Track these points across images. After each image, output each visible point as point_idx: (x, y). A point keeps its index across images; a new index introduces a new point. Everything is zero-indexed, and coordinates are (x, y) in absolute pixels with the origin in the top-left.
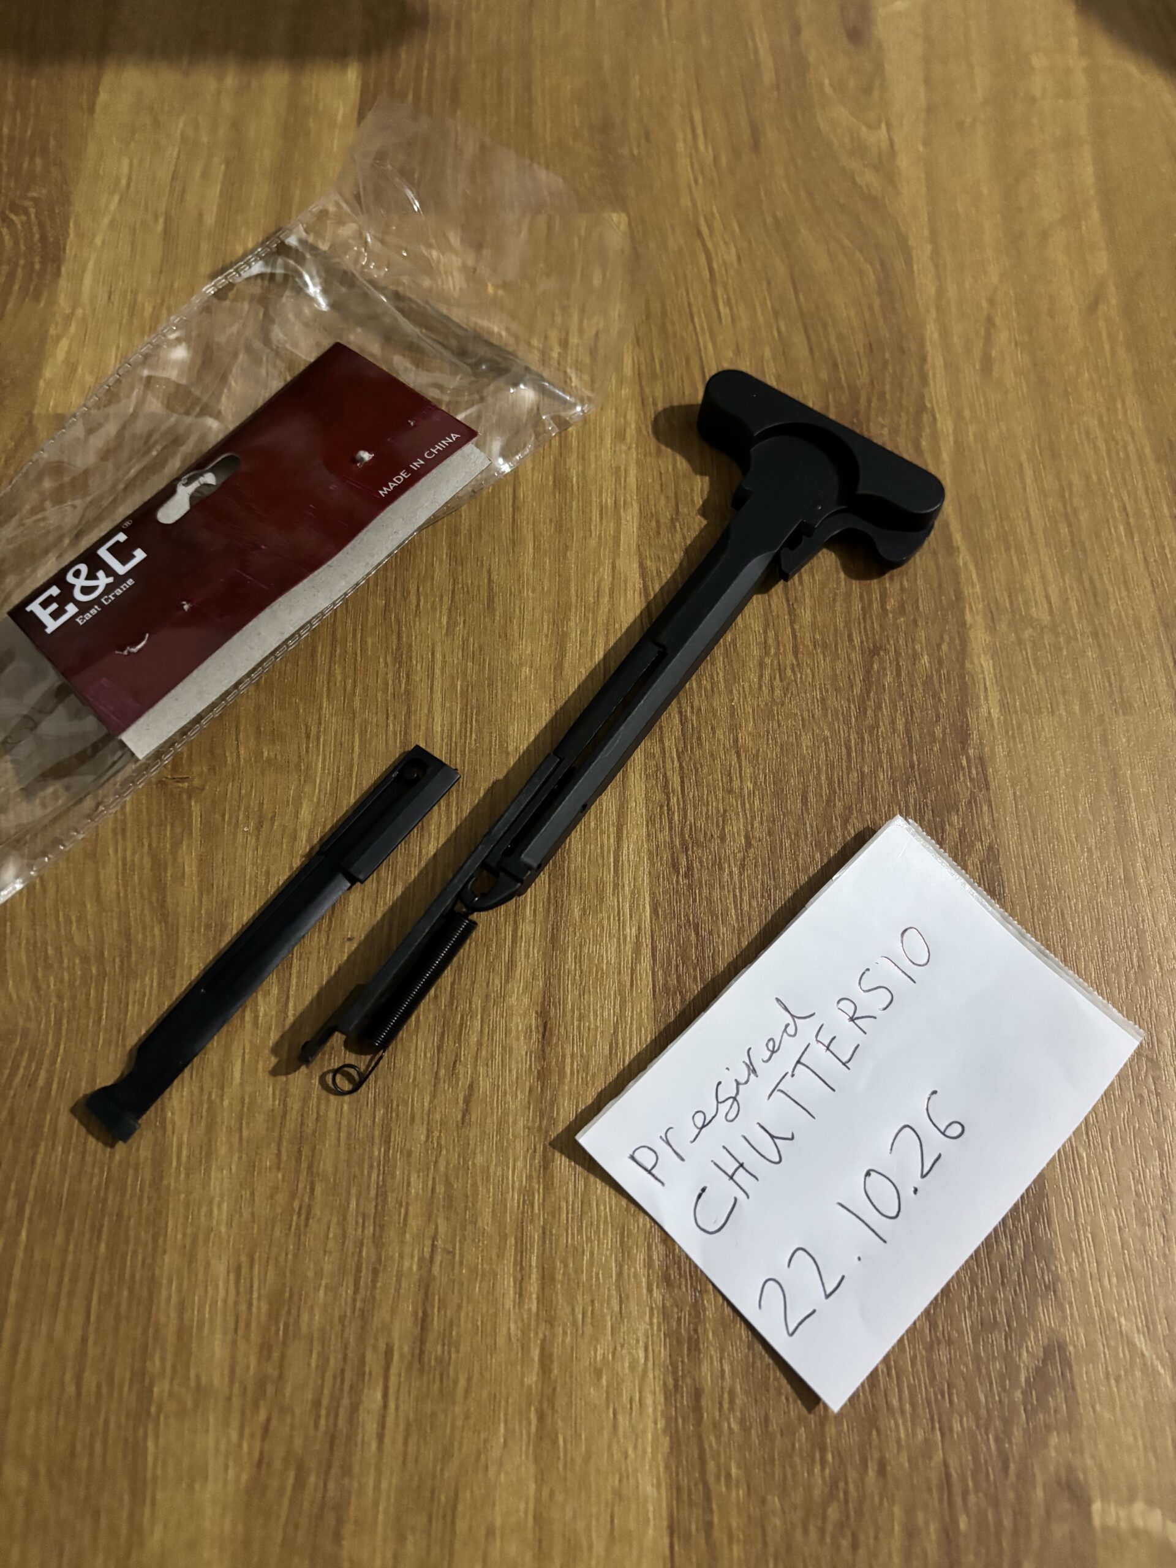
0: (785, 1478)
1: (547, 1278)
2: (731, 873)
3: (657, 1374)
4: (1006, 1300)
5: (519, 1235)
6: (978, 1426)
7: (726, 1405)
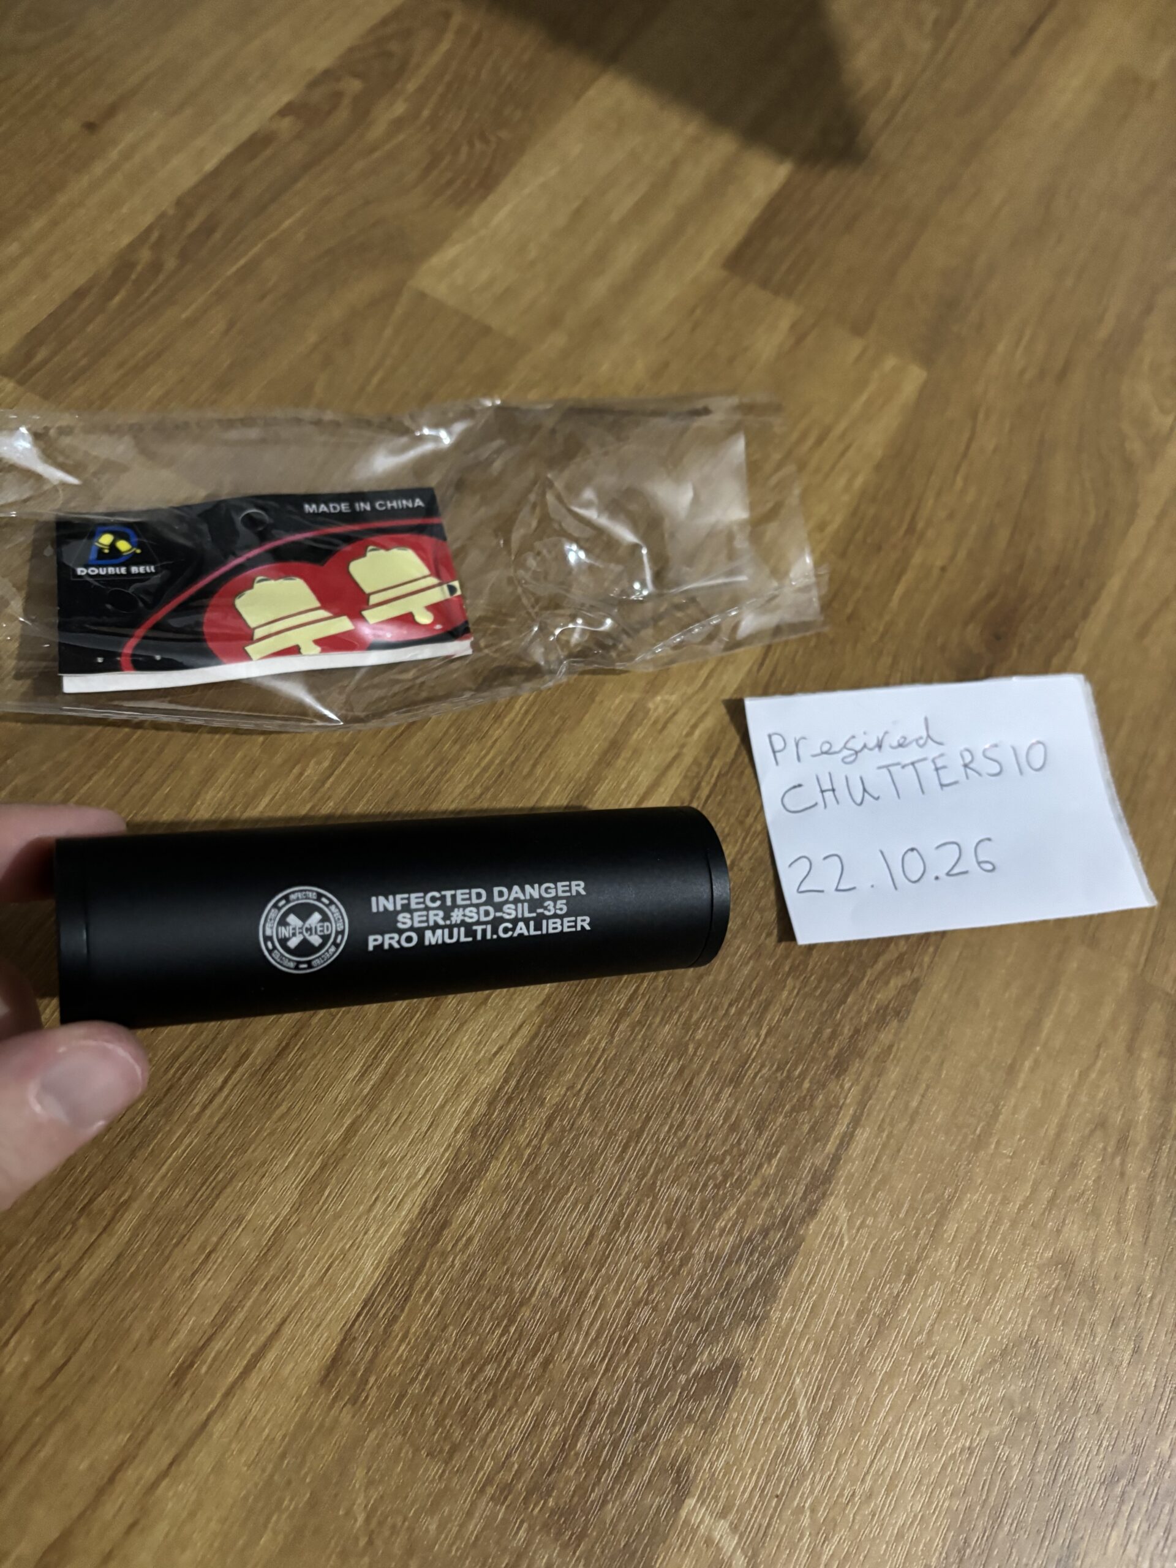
0: (470, 1323)
1: (388, 1077)
3: (424, 1191)
4: (717, 1308)
5: (389, 1033)
6: (637, 1381)
7: (460, 1245)
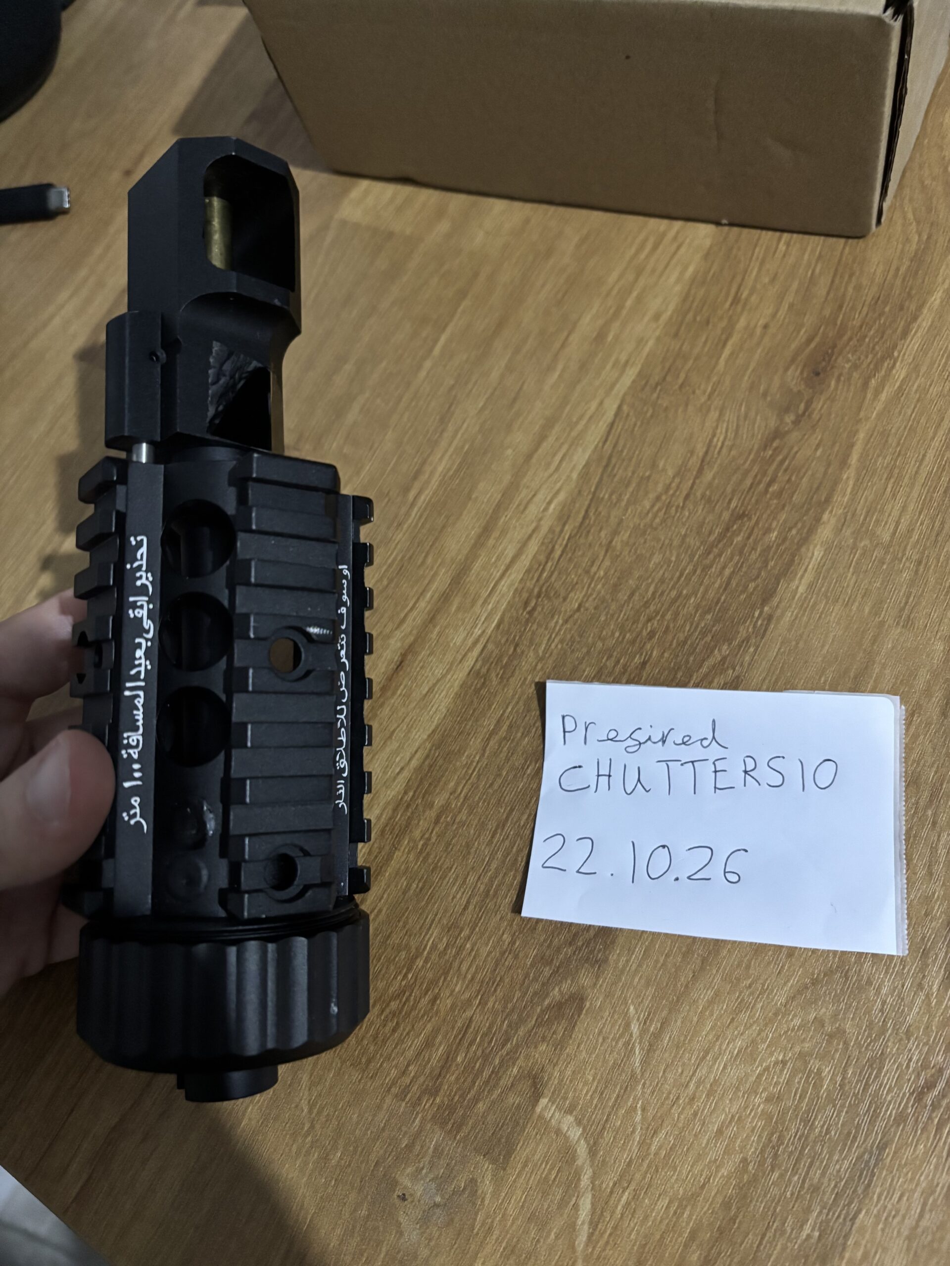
2: (557, 622)
6: (502, 1011)
